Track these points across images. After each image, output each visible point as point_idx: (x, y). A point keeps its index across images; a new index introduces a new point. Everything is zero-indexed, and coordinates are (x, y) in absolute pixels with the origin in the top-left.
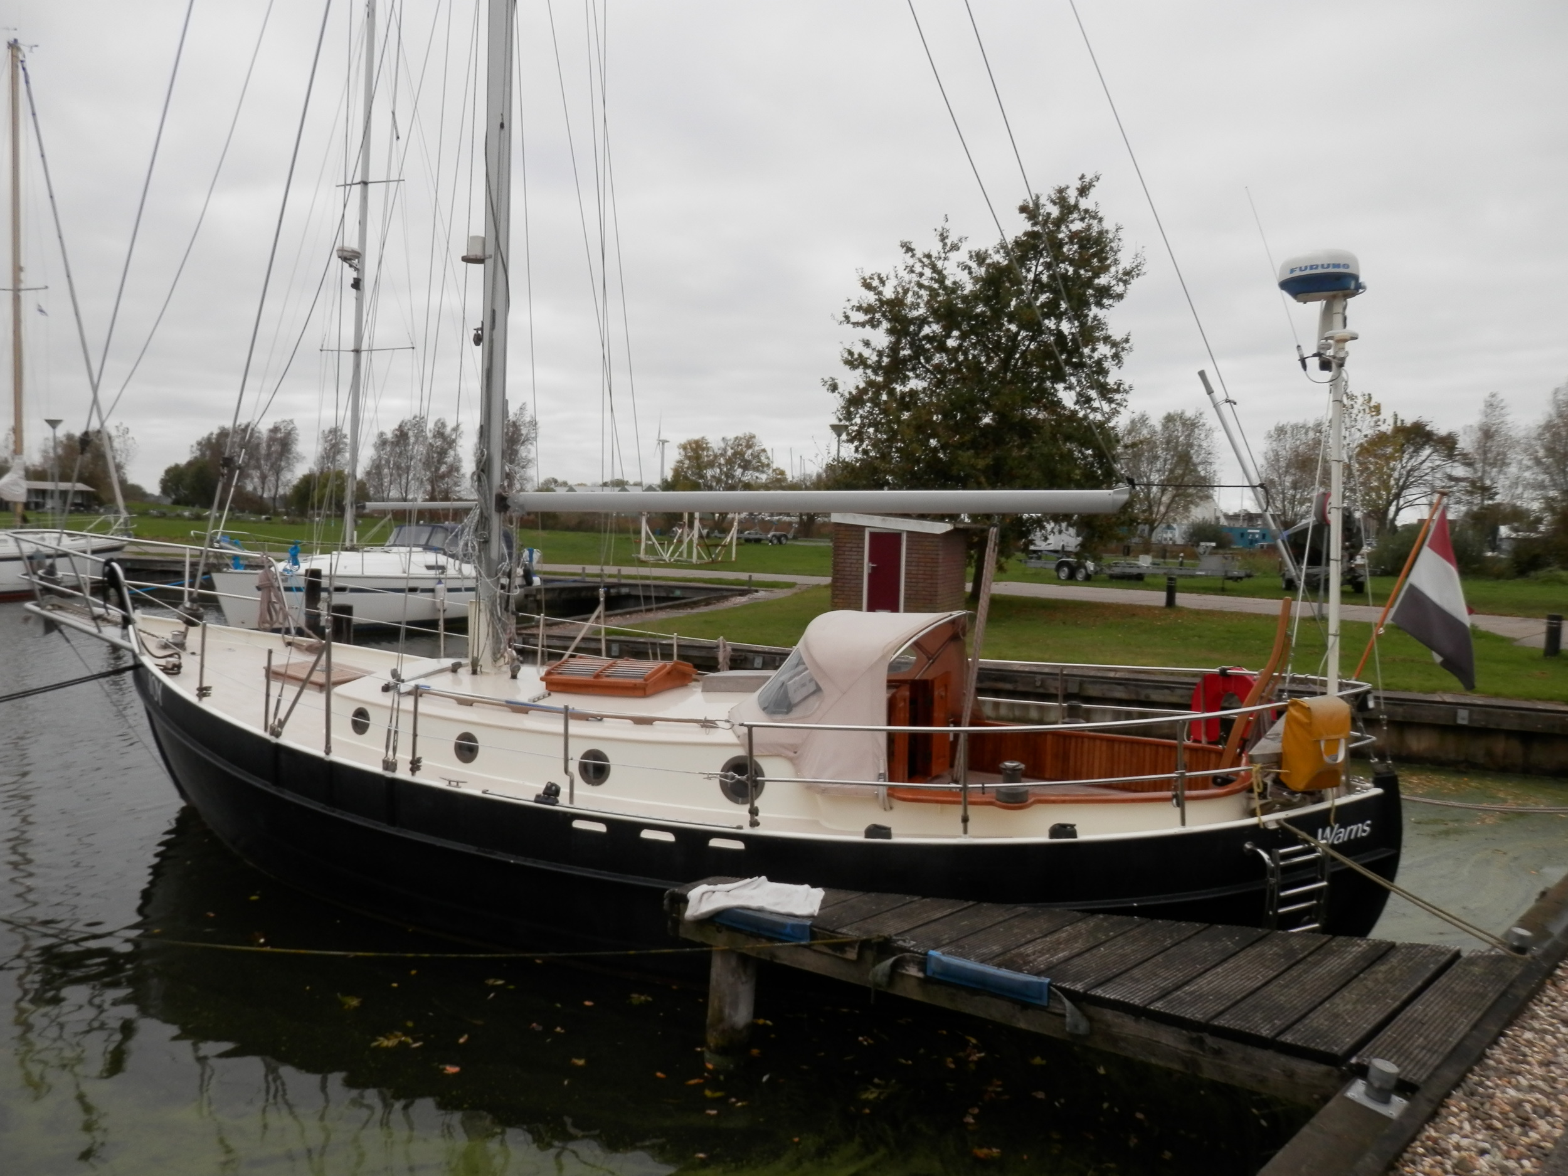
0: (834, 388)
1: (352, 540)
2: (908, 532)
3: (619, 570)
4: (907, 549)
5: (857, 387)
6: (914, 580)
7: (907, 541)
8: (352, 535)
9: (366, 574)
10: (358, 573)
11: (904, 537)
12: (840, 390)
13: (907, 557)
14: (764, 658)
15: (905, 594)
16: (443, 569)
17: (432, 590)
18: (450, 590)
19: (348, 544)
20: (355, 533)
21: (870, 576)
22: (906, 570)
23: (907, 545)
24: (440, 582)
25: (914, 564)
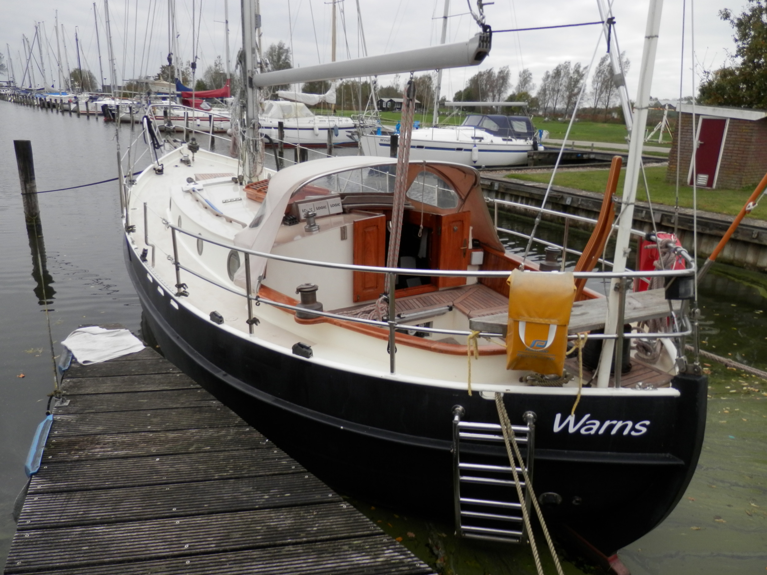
0: (726, 16)
1: (436, 122)
2: (731, 119)
3: (573, 143)
4: (728, 131)
5: (744, 14)
6: (729, 154)
7: (729, 125)
8: (436, 119)
9: (434, 139)
10: (430, 139)
11: (728, 122)
12: (731, 18)
13: (727, 137)
14: (572, 198)
15: (721, 164)
16: (481, 139)
17: (471, 150)
18: (480, 151)
19: (434, 124)
20: (438, 118)
21: (698, 150)
22: (725, 146)
23: (729, 129)
24: (475, 146)
25: (731, 142)
